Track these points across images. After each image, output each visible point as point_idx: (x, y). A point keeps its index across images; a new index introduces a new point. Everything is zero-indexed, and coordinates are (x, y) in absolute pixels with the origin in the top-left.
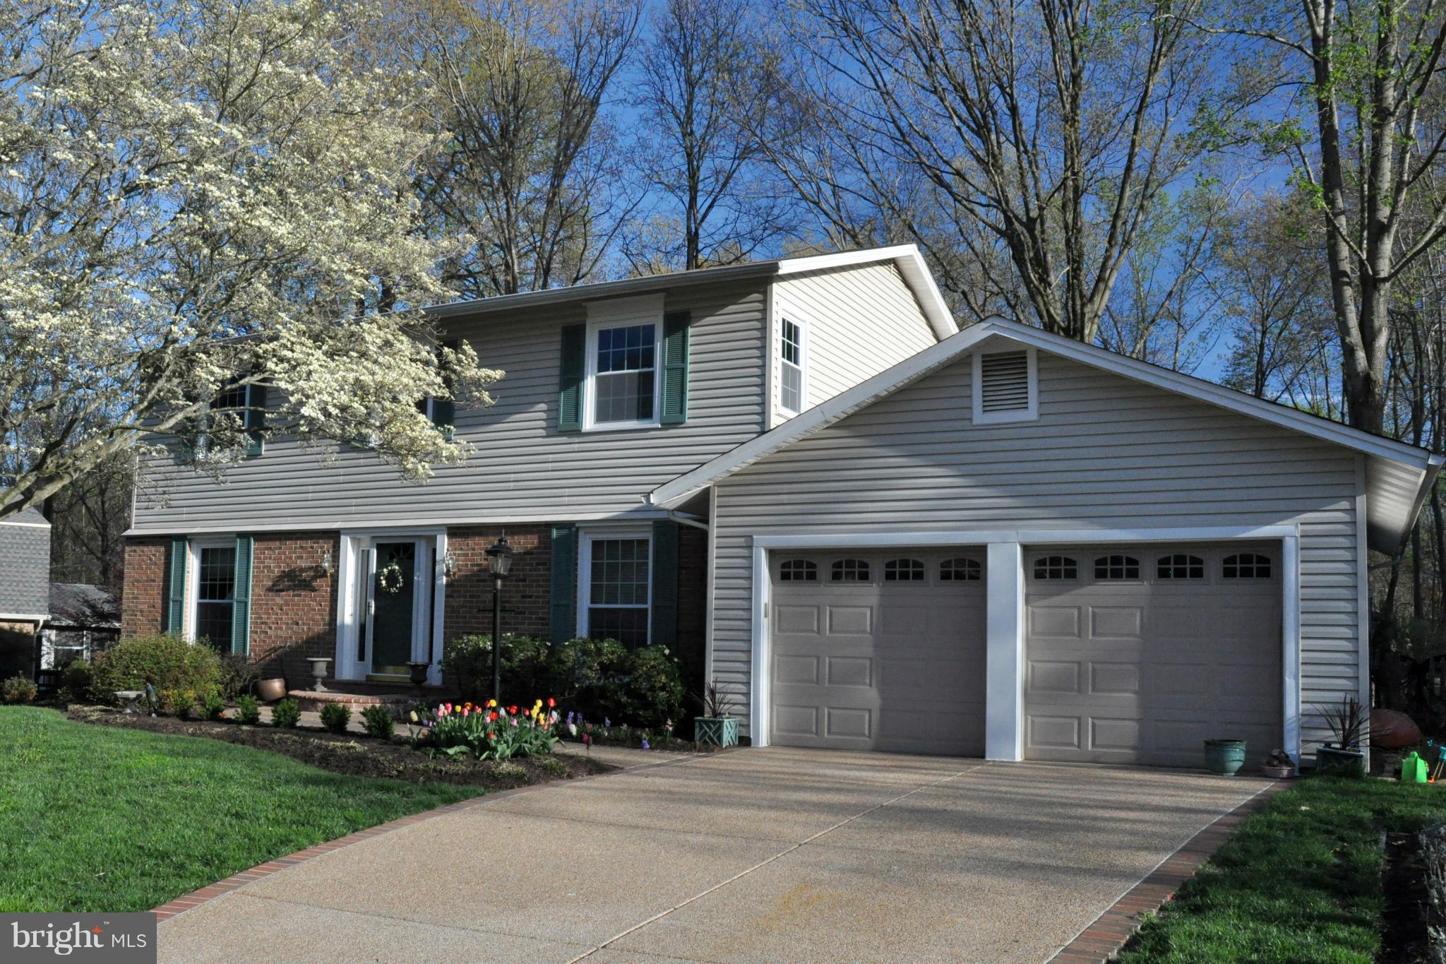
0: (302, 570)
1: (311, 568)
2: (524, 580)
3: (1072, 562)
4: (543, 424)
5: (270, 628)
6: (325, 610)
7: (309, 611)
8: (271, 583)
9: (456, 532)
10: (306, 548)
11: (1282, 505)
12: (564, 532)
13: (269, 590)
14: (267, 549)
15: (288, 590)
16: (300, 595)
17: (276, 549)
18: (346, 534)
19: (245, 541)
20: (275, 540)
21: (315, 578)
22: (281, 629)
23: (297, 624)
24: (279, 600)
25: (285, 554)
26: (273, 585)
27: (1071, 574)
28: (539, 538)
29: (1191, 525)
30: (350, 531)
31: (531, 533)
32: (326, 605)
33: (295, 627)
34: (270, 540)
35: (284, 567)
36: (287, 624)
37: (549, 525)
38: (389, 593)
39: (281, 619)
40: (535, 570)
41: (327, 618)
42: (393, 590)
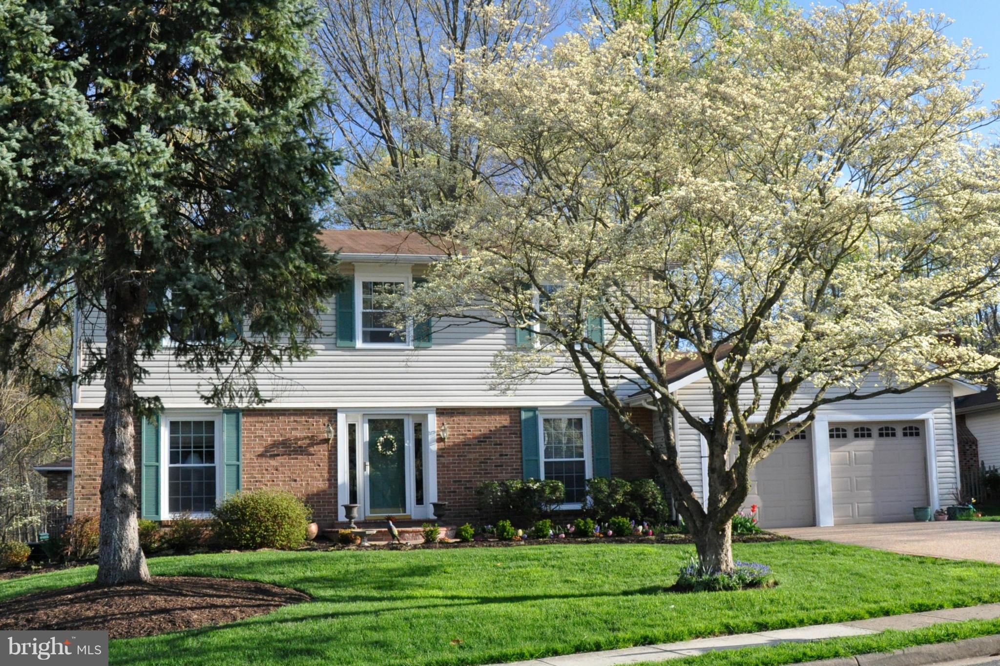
0: (297, 439)
1: (305, 438)
2: (501, 444)
3: (845, 430)
4: (504, 342)
5: (266, 485)
6: (324, 469)
7: (306, 471)
8: (262, 449)
9: (442, 412)
10: (300, 422)
11: (931, 405)
12: (531, 414)
13: (261, 456)
14: (258, 422)
15: (282, 455)
16: (297, 459)
17: (268, 422)
18: (342, 412)
19: (234, 416)
20: (266, 415)
21: (312, 445)
22: (278, 485)
23: (295, 481)
24: (273, 463)
25: (276, 426)
26: (266, 451)
27: (845, 436)
28: (510, 417)
29: (873, 414)
30: (345, 410)
31: (504, 413)
32: (325, 465)
33: (293, 483)
34: (261, 415)
35: (278, 437)
36: (284, 481)
37: (519, 409)
38: (385, 456)
39: (277, 477)
40: (509, 437)
41: (326, 475)
42: (389, 453)
